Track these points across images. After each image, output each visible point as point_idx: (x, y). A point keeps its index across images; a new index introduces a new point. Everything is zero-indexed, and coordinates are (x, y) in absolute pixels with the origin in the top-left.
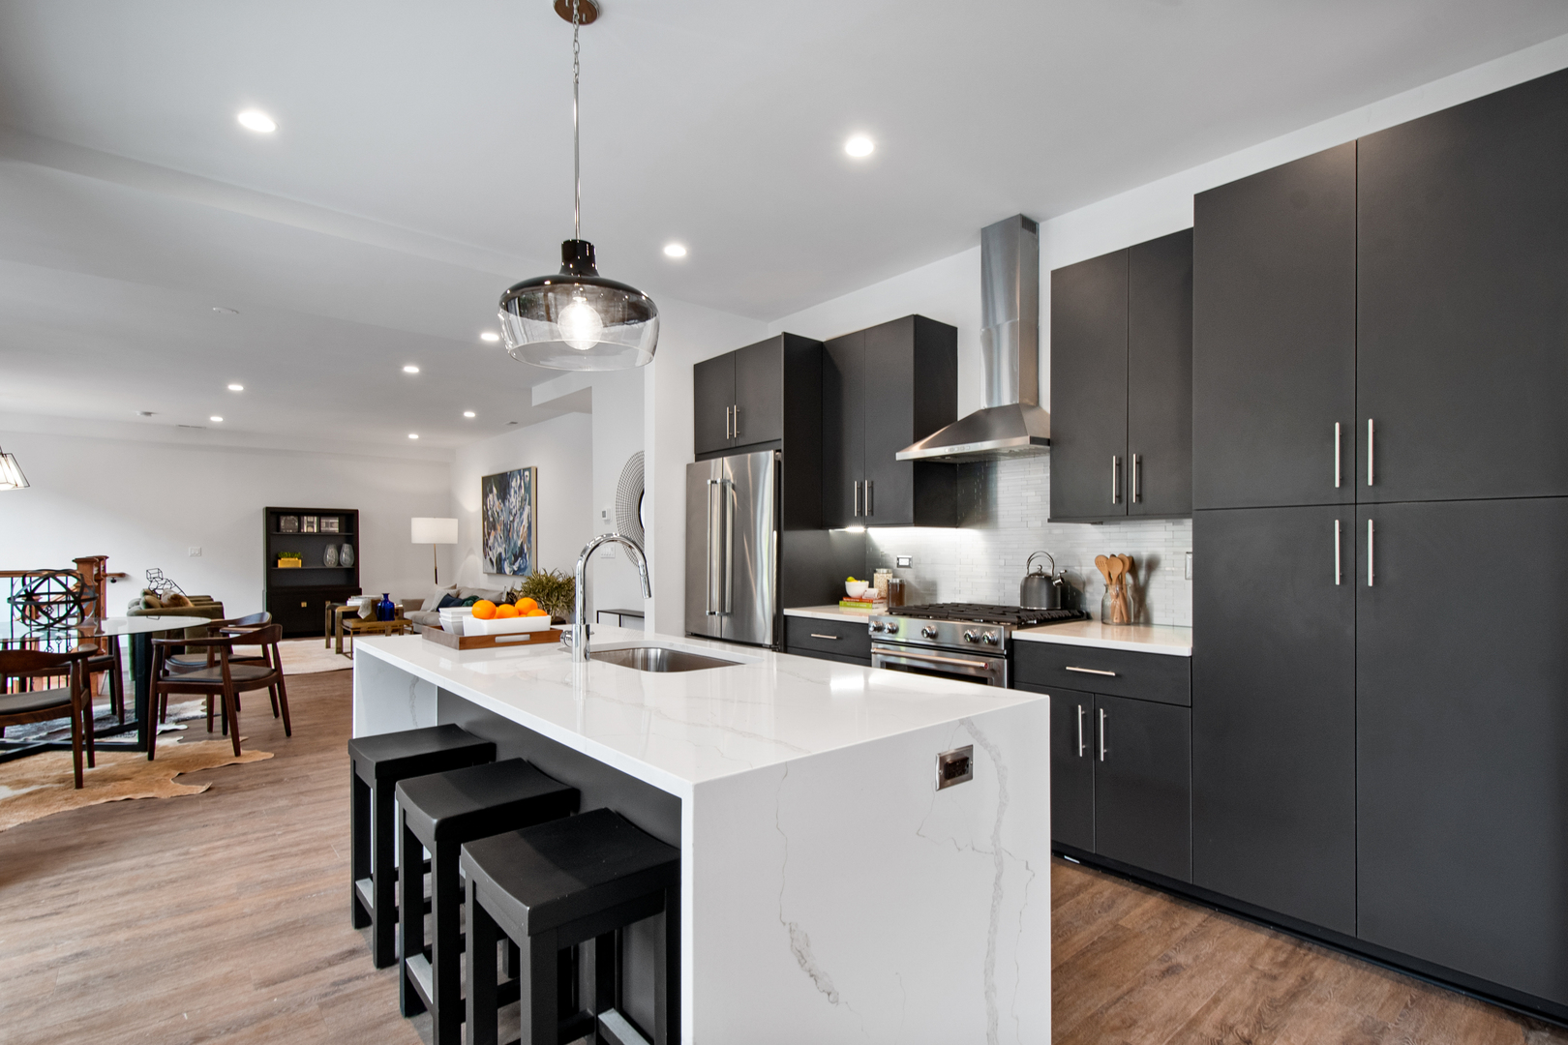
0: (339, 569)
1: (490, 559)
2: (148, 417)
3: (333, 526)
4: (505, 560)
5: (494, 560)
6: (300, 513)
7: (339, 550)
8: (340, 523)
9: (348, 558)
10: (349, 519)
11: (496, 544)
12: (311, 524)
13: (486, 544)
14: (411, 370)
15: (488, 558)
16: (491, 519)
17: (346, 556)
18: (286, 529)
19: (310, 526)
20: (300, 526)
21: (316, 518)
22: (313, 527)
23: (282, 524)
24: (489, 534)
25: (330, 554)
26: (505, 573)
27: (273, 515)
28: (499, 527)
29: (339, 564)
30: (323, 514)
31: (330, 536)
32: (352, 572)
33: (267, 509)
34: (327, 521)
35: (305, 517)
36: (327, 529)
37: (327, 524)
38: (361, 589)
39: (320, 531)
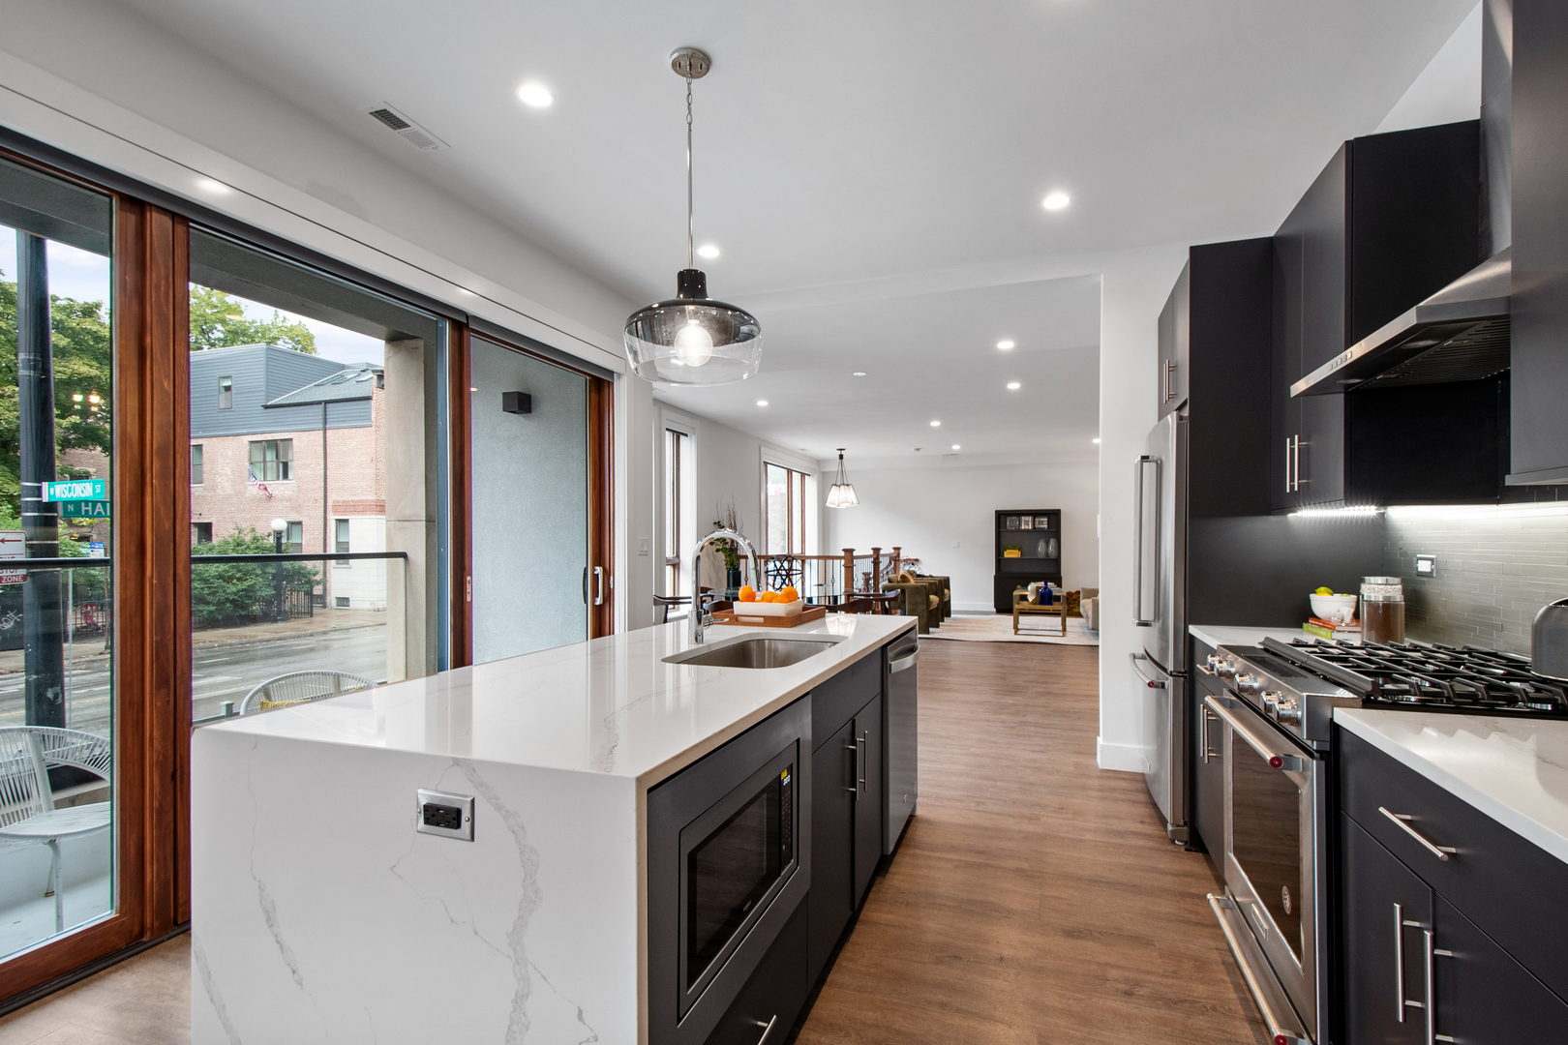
0: (1047, 559)
2: (918, 452)
3: (1043, 523)
6: (1019, 514)
7: (1047, 544)
8: (1048, 521)
9: (1053, 551)
10: (1054, 516)
12: (1027, 523)
14: (1014, 386)
17: (1052, 549)
18: (1010, 528)
19: (1026, 524)
20: (1020, 525)
21: (1030, 518)
22: (1029, 525)
23: (1008, 524)
25: (1041, 548)
27: (1001, 516)
29: (1047, 555)
30: (1035, 514)
31: (1042, 531)
32: (1057, 561)
33: (996, 511)
34: (1039, 520)
35: (1023, 517)
36: (1039, 527)
37: (1039, 522)
38: (1061, 577)
39: (1034, 528)
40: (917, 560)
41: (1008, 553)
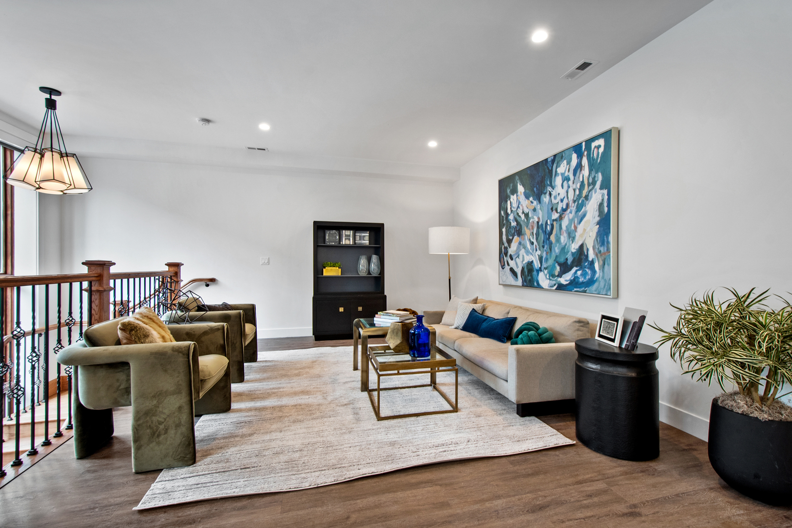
0: (369, 277)
1: (512, 270)
3: (364, 239)
4: (540, 270)
5: (519, 271)
6: (339, 227)
7: (369, 261)
8: (369, 236)
9: (376, 268)
10: (377, 231)
11: (522, 252)
12: (348, 237)
13: (503, 253)
15: (507, 268)
16: (514, 224)
17: (374, 267)
18: (329, 242)
19: (348, 238)
20: (340, 239)
21: (352, 232)
22: (349, 240)
23: (327, 237)
24: (509, 242)
25: (363, 264)
26: (539, 287)
27: (320, 228)
28: (527, 231)
29: (369, 273)
30: (357, 227)
31: (363, 247)
32: (379, 280)
33: (315, 223)
34: (360, 234)
35: (344, 231)
36: (360, 242)
37: (360, 236)
38: (386, 296)
39: (355, 243)
40: (213, 280)
41: (327, 271)
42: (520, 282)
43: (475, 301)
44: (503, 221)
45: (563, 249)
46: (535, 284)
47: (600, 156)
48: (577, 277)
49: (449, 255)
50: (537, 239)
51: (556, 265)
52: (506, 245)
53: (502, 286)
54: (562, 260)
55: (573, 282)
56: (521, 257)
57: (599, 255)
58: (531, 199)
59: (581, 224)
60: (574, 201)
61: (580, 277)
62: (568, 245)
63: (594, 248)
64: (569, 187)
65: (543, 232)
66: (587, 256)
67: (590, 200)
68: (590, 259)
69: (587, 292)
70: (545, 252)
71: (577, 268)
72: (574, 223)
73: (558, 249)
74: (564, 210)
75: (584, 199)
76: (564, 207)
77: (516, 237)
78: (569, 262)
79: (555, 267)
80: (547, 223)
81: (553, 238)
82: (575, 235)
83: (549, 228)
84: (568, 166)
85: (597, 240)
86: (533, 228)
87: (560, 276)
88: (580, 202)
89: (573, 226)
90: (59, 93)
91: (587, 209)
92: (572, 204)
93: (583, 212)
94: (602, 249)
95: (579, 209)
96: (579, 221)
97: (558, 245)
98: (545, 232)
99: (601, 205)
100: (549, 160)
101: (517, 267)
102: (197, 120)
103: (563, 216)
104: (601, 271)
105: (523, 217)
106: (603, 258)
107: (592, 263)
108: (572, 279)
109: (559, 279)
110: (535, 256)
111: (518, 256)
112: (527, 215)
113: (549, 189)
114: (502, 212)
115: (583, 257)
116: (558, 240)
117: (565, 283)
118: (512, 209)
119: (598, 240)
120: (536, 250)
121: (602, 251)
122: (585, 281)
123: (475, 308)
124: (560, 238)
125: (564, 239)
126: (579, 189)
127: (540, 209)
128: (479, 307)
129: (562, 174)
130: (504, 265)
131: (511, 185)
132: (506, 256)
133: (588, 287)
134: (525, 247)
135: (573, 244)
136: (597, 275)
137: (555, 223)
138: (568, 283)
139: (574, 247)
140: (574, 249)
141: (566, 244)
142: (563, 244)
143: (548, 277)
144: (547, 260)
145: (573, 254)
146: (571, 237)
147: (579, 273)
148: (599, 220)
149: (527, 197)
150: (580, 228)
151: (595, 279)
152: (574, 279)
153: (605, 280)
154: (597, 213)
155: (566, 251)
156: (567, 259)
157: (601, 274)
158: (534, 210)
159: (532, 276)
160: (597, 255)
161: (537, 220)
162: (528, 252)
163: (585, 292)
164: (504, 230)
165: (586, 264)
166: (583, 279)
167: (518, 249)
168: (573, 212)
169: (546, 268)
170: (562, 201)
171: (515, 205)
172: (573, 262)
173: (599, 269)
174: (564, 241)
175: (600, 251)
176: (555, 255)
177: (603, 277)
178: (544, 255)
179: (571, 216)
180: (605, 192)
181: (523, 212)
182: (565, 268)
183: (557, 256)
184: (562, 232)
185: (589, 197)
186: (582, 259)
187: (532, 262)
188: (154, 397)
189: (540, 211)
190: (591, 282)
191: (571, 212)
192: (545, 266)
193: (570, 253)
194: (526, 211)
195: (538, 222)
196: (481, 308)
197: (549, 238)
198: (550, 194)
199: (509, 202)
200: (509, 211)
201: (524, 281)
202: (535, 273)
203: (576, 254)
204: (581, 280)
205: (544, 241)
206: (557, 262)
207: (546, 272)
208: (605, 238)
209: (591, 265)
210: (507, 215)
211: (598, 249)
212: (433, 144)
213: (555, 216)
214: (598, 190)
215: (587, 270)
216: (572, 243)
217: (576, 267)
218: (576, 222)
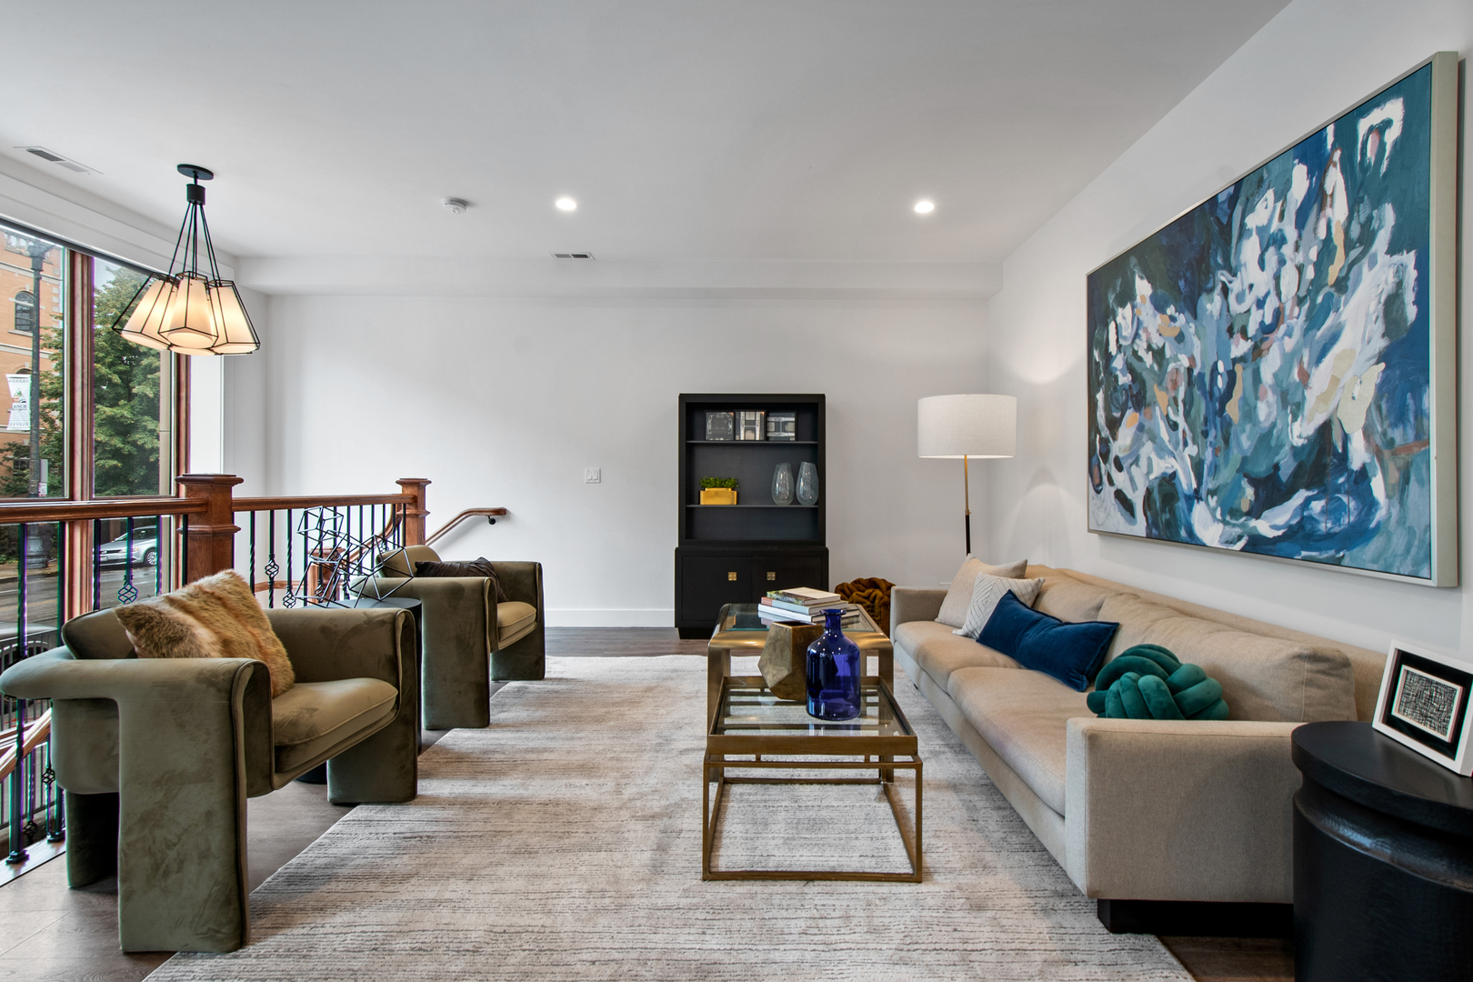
0: (794, 508)
1: (1120, 495)
4: (1197, 495)
5: (1137, 499)
6: (734, 404)
7: (795, 474)
8: (797, 423)
9: (808, 489)
10: (810, 409)
11: (1147, 449)
12: (750, 426)
13: (1099, 453)
15: (1108, 491)
16: (1124, 379)
17: (806, 485)
18: (714, 435)
19: (750, 428)
20: (736, 430)
21: (759, 414)
22: (754, 431)
23: (709, 427)
24: (1114, 425)
25: (782, 481)
26: (1193, 541)
27: (694, 409)
28: (1160, 396)
29: (795, 499)
30: (770, 405)
31: (783, 445)
32: (817, 514)
33: (682, 397)
34: (777, 419)
35: (742, 414)
36: (777, 434)
37: (777, 424)
38: (827, 551)
39: (767, 438)
40: (501, 512)
41: (709, 496)
42: (1140, 527)
43: (1020, 572)
44: (1098, 374)
45: (1266, 440)
46: (1183, 533)
47: (1387, 154)
48: (1311, 518)
49: (965, 460)
50: (1187, 415)
51: (1244, 482)
52: (1105, 433)
53: (1095, 536)
54: (1261, 469)
55: (1297, 532)
56: (1143, 462)
57: (1387, 453)
58: (1171, 310)
59: (1322, 366)
60: (1300, 301)
61: (1322, 519)
62: (1279, 426)
63: (1367, 432)
64: (1282, 262)
65: (1204, 393)
66: (1344, 457)
67: (1353, 292)
68: (1355, 465)
69: (1346, 561)
70: (1210, 450)
71: (1310, 493)
72: (1301, 362)
73: (1249, 438)
74: (1267, 330)
75: (1332, 290)
76: (1268, 320)
77: (1130, 413)
78: (1285, 474)
79: (1241, 490)
80: (1214, 369)
81: (1233, 409)
82: (1304, 398)
83: (1221, 383)
84: (1279, 204)
85: (1379, 408)
86: (1175, 386)
87: (1255, 512)
88: (1320, 299)
89: (1296, 371)
90: (209, 174)
91: (1343, 318)
92: (1292, 310)
93: (1331, 327)
94: (1397, 435)
95: (1314, 320)
96: (1316, 355)
97: (1248, 427)
98: (1211, 394)
99: (1392, 303)
100: (1222, 198)
101: (1134, 488)
102: (443, 201)
103: (1264, 346)
104: (1396, 502)
105: (1148, 359)
106: (1401, 463)
107: (1363, 476)
108: (1294, 522)
109: (1253, 523)
110: (1182, 459)
111: (1136, 462)
112: (1159, 354)
113: (1223, 276)
114: (1096, 354)
115: (1331, 460)
116: (1249, 413)
117: (1271, 534)
118: (1121, 342)
119: (1384, 406)
120: (1185, 444)
121: (1398, 441)
122: (1337, 529)
123: (1015, 590)
124: (1255, 407)
125: (1266, 410)
126: (1316, 265)
127: (1197, 333)
128: (1026, 587)
129: (1261, 230)
130: (1101, 483)
131: (1119, 282)
132: (1106, 461)
133: (1349, 549)
134: (1154, 438)
135: (1297, 424)
136: (1380, 515)
137: (1239, 368)
138: (1280, 533)
139: (1300, 432)
140: (1300, 437)
141: (1274, 425)
142: (1266, 425)
143: (1218, 515)
144: (1215, 469)
145: (1296, 451)
146: (1291, 403)
147: (1317, 506)
148: (1387, 348)
149: (1159, 306)
150: (1320, 377)
151: (1372, 525)
152: (1301, 524)
153: (1411, 531)
154: (1379, 327)
155: (1273, 443)
156: (1277, 467)
157: (1395, 512)
158: (1180, 338)
159: (1172, 512)
160: (1378, 453)
161: (1186, 363)
162: (1161, 450)
163: (1338, 562)
164: (1100, 396)
165: (1341, 480)
166: (1329, 525)
167: (1137, 443)
168: (1297, 333)
169: (1212, 493)
170: (1260, 304)
171: (1127, 331)
172: (1296, 475)
173: (1388, 497)
174: (1269, 415)
175: (1391, 443)
176: (1240, 457)
177: (1402, 521)
178: (1208, 456)
179: (1289, 344)
180: (1409, 258)
181: (1149, 348)
182: (1271, 491)
183: (1245, 460)
184: (1260, 393)
185: (1350, 284)
186: (1325, 466)
187: (1174, 475)
188: (158, 783)
189: (1195, 340)
190: (1359, 534)
191: (1289, 334)
192: (1210, 486)
193: (1287, 448)
194: (1157, 342)
195: (1190, 370)
196: (1030, 589)
197: (1222, 409)
198: (1225, 291)
199: (1112, 326)
200: (1113, 348)
201: (1152, 524)
202: (1181, 504)
203: (1306, 452)
204: (1324, 526)
205: (1206, 420)
206: (1245, 476)
207: (1213, 501)
208: (1410, 402)
209: (1356, 482)
210: (1108, 358)
211: (1384, 434)
212: (924, 207)
213: (1240, 347)
214: (1382, 258)
215: (1345, 499)
216: (1295, 419)
217: (1308, 488)
218: (1306, 359)
